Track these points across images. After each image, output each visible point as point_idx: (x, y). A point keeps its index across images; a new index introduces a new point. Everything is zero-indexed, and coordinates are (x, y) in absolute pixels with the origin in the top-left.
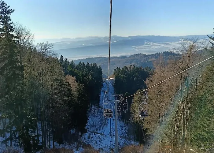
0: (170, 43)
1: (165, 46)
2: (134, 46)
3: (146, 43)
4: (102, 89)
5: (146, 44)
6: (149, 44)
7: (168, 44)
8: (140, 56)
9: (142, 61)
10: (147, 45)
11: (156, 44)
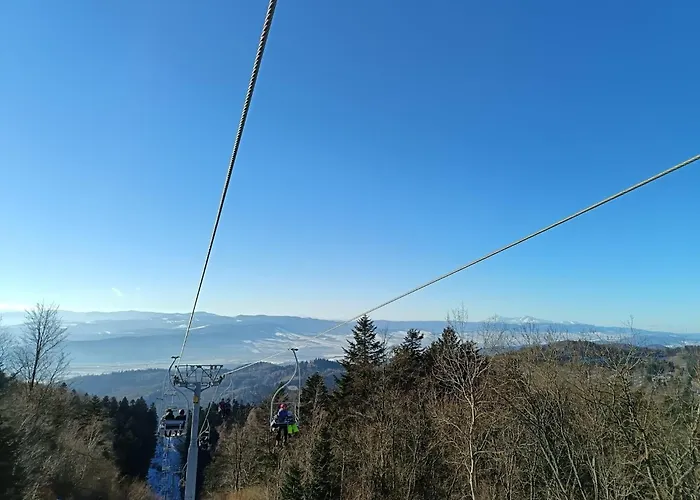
0: (334, 337)
1: (324, 343)
2: (249, 341)
3: (277, 334)
4: (153, 461)
5: (279, 337)
6: (287, 338)
7: (330, 339)
8: (260, 367)
9: (264, 383)
10: (280, 340)
11: (302, 338)
